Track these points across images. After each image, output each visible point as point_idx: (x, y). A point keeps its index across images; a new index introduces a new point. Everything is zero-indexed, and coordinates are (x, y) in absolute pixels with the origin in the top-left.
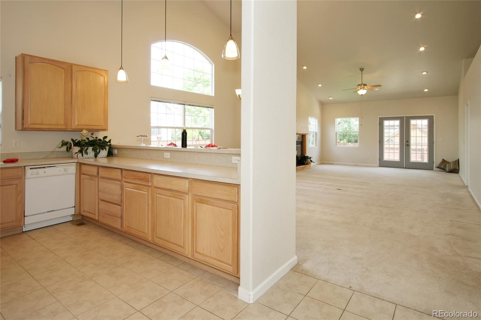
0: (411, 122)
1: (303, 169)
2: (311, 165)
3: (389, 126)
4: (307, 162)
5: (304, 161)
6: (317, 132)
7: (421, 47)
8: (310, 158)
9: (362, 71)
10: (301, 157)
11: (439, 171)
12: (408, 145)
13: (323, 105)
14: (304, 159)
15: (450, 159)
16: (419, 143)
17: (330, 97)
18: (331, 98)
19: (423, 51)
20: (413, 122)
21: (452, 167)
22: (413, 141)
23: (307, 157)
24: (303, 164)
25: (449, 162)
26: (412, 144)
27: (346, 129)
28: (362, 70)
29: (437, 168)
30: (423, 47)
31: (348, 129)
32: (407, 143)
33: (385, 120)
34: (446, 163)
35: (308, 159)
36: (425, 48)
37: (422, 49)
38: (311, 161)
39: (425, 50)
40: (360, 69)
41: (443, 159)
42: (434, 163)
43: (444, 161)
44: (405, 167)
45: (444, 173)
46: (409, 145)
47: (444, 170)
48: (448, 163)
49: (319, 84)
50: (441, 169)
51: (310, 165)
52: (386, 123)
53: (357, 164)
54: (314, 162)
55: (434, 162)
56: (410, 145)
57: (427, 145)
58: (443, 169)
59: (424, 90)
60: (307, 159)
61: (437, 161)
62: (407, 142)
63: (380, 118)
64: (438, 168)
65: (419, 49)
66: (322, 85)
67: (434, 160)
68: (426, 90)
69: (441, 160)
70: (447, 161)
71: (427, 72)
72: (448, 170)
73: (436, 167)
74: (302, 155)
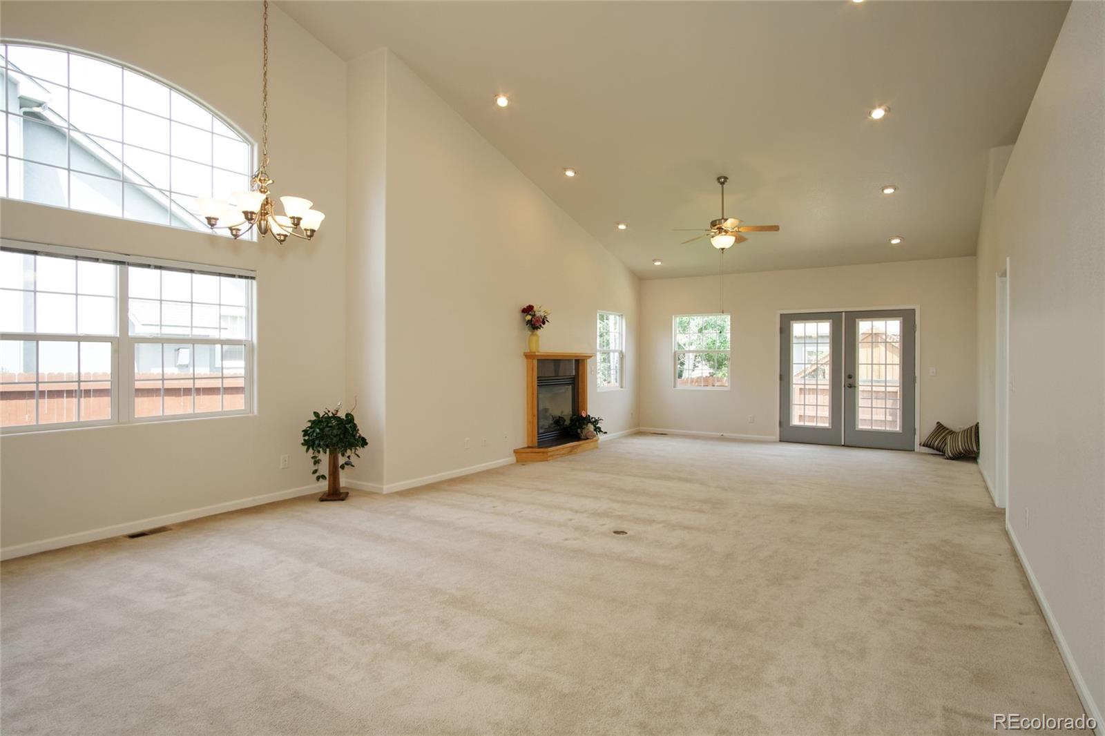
0: (858, 324)
1: (571, 452)
2: (599, 441)
3: (805, 337)
4: (585, 431)
5: (579, 431)
6: (624, 350)
7: (874, 108)
8: (596, 422)
9: (722, 183)
10: (571, 420)
11: (929, 454)
12: (852, 385)
13: (640, 280)
14: (577, 424)
15: (957, 423)
16: (878, 382)
17: (654, 261)
18: (658, 263)
19: (880, 119)
20: (864, 326)
21: (960, 447)
22: (863, 374)
23: (588, 420)
24: (577, 438)
25: (954, 430)
26: (860, 384)
27: (714, 344)
28: (722, 180)
29: (924, 446)
30: (880, 106)
31: (718, 344)
32: (850, 381)
33: (794, 322)
34: (946, 433)
35: (589, 424)
36: (886, 111)
37: (878, 114)
38: (598, 430)
39: (884, 115)
40: (718, 179)
41: (938, 423)
42: (915, 434)
43: (940, 427)
44: (843, 444)
45: (940, 459)
46: (855, 387)
47: (940, 451)
48: (951, 432)
49: (618, 224)
50: (933, 448)
51: (597, 440)
52: (798, 329)
53: (724, 434)
54: (606, 433)
55: (915, 430)
56: (856, 385)
57: (898, 385)
58: (938, 449)
59: (890, 240)
60: (587, 424)
61: (924, 429)
62: (850, 377)
63: (781, 315)
64: (927, 446)
65: (870, 114)
66: (627, 226)
67: (917, 426)
68: (896, 241)
69: (934, 426)
70: (948, 429)
71: (895, 189)
72: (950, 454)
73: (920, 444)
74: (573, 415)
